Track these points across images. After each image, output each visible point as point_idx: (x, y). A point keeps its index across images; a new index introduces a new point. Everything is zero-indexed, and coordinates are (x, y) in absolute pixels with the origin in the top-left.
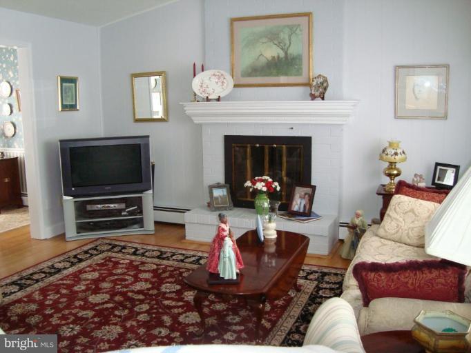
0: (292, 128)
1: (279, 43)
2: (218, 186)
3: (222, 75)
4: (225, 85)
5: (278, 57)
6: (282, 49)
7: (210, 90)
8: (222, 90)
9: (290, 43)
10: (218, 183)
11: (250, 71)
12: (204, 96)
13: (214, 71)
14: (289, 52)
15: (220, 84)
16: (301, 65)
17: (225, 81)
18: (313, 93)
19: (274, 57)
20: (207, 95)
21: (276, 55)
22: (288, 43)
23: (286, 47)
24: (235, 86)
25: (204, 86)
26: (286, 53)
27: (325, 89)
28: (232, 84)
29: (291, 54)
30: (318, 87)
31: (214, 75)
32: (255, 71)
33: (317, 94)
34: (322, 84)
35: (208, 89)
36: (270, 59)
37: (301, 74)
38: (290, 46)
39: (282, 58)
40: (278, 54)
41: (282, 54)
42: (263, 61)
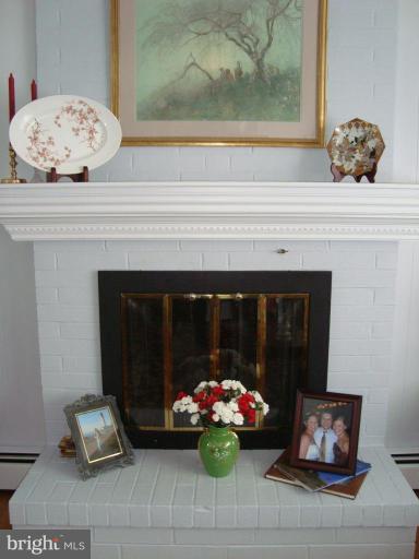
0: (283, 251)
1: (243, 37)
2: (89, 404)
3: (91, 111)
4: (98, 137)
5: (239, 72)
6: (250, 53)
7: (57, 151)
8: (90, 150)
9: (271, 39)
10: (87, 397)
11: (163, 104)
12: (45, 165)
13: (69, 98)
14: (267, 60)
15: (84, 134)
16: (298, 93)
17: (97, 127)
18: (338, 163)
19: (228, 71)
20: (52, 165)
21: (232, 68)
22: (264, 39)
23: (259, 49)
24: (127, 142)
25: (42, 138)
26: (259, 63)
27: (374, 154)
28: (116, 136)
29: (271, 67)
30: (349, 148)
31: (69, 109)
32: (172, 105)
33: (350, 166)
34: (362, 142)
35: (50, 148)
36: (216, 75)
37: (297, 118)
38: (269, 45)
39: (248, 76)
40: (239, 63)
41: (248, 66)
42: (196, 79)
